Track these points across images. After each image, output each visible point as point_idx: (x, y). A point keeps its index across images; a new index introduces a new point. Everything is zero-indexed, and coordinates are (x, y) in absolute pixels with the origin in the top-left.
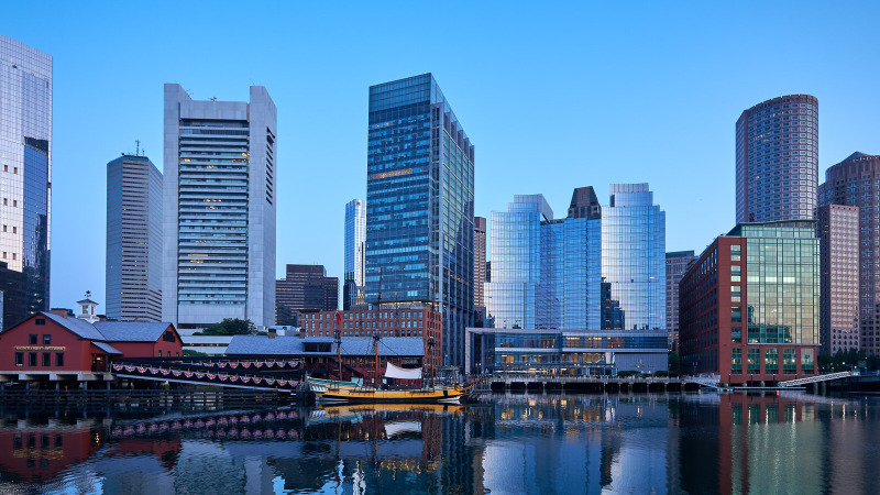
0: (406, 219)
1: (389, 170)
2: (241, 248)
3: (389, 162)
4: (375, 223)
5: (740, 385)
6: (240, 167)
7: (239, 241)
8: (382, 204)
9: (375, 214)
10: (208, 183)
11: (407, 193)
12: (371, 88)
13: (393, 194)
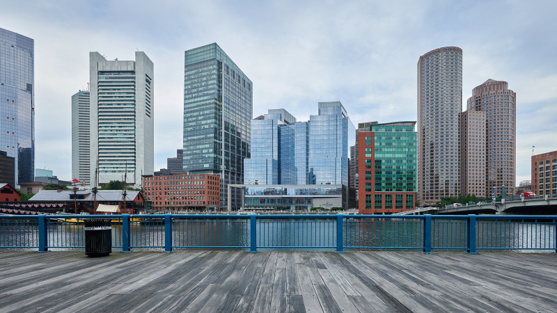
0: (203, 125)
1: (195, 97)
2: (132, 142)
3: (195, 93)
4: (187, 127)
5: (381, 214)
6: (131, 97)
7: (131, 138)
8: (191, 117)
9: (188, 122)
10: (113, 106)
11: (203, 110)
12: (186, 52)
13: (197, 111)
